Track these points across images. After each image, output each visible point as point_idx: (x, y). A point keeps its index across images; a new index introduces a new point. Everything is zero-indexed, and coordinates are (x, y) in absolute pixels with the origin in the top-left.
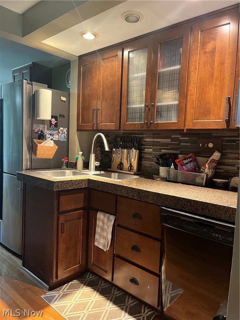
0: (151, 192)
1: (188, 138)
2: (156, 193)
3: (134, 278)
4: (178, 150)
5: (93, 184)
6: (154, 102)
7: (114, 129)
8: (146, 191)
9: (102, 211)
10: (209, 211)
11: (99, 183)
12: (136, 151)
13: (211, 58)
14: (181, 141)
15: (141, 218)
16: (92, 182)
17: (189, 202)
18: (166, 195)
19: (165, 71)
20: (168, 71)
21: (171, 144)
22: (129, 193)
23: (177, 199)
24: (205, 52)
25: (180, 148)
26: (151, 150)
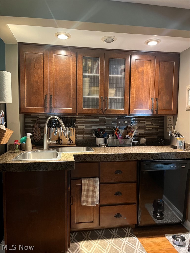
0: (133, 154)
1: (111, 118)
2: (137, 154)
3: (118, 214)
4: (105, 126)
5: (79, 158)
6: (108, 96)
7: (71, 112)
8: (130, 154)
9: (84, 178)
10: (168, 156)
11: (87, 156)
12: (74, 128)
13: (142, 76)
14: (106, 120)
15: (122, 172)
16: (78, 157)
17: (158, 154)
18: (144, 153)
19: (114, 77)
20: (115, 77)
21: (99, 122)
22: (117, 158)
23: (151, 154)
24: (138, 72)
25: (106, 125)
26: (84, 127)
